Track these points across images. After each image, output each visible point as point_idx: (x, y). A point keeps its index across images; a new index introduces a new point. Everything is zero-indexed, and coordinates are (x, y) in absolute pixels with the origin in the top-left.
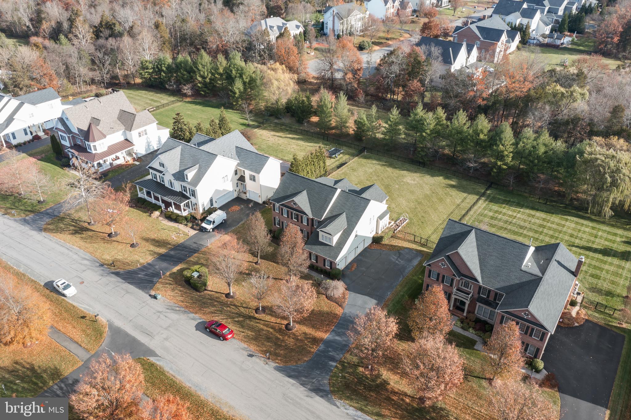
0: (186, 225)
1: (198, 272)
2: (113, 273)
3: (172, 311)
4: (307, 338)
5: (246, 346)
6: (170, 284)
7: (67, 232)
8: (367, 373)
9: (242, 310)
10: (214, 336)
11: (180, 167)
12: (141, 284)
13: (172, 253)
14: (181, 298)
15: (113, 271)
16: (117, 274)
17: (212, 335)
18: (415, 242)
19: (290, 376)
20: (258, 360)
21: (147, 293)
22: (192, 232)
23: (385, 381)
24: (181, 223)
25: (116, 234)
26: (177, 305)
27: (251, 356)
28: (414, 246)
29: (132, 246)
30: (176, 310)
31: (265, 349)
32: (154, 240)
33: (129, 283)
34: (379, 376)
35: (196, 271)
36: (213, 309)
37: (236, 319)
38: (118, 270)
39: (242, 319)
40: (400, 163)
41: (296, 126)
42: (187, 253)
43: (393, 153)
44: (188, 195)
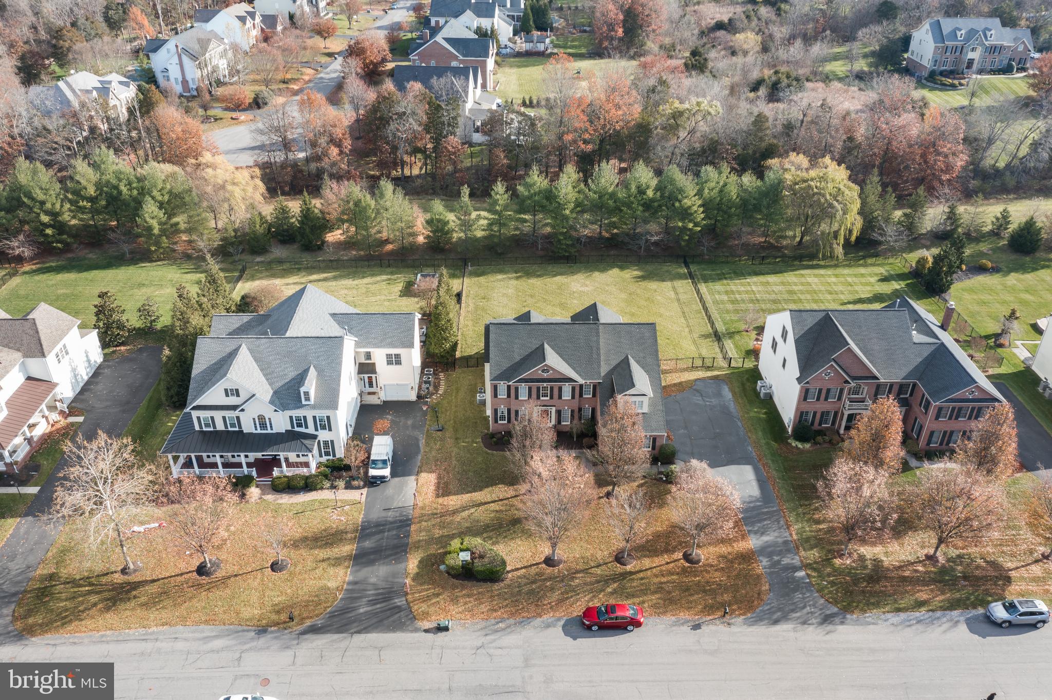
0: (333, 487)
1: (467, 550)
2: (304, 633)
3: (499, 634)
4: (732, 562)
5: (673, 618)
6: (438, 595)
7: (93, 611)
8: (848, 562)
9: (598, 571)
10: (611, 632)
11: (271, 384)
12: (385, 622)
13: (368, 544)
14: (484, 608)
15: (301, 628)
16: (314, 630)
17: (606, 632)
18: (693, 368)
19: (776, 622)
20: (712, 628)
21: (417, 630)
22: (359, 495)
23: (875, 560)
24: (322, 488)
25: (216, 565)
26: (493, 621)
27: (696, 627)
28: (701, 374)
29: (275, 567)
30: (503, 629)
31: (700, 607)
32: (304, 539)
33: (359, 632)
34: (862, 558)
35: (462, 550)
36: (556, 595)
37: (609, 590)
38: (308, 623)
39: (615, 585)
40: (535, 267)
41: (307, 258)
42: (394, 532)
43: (510, 255)
44: (311, 430)
